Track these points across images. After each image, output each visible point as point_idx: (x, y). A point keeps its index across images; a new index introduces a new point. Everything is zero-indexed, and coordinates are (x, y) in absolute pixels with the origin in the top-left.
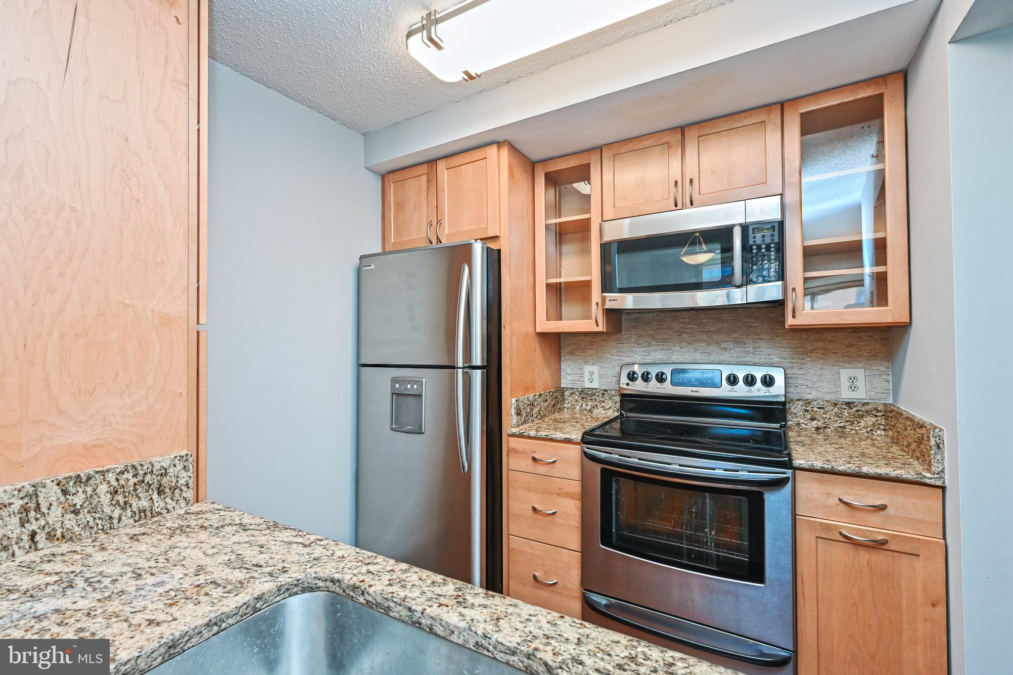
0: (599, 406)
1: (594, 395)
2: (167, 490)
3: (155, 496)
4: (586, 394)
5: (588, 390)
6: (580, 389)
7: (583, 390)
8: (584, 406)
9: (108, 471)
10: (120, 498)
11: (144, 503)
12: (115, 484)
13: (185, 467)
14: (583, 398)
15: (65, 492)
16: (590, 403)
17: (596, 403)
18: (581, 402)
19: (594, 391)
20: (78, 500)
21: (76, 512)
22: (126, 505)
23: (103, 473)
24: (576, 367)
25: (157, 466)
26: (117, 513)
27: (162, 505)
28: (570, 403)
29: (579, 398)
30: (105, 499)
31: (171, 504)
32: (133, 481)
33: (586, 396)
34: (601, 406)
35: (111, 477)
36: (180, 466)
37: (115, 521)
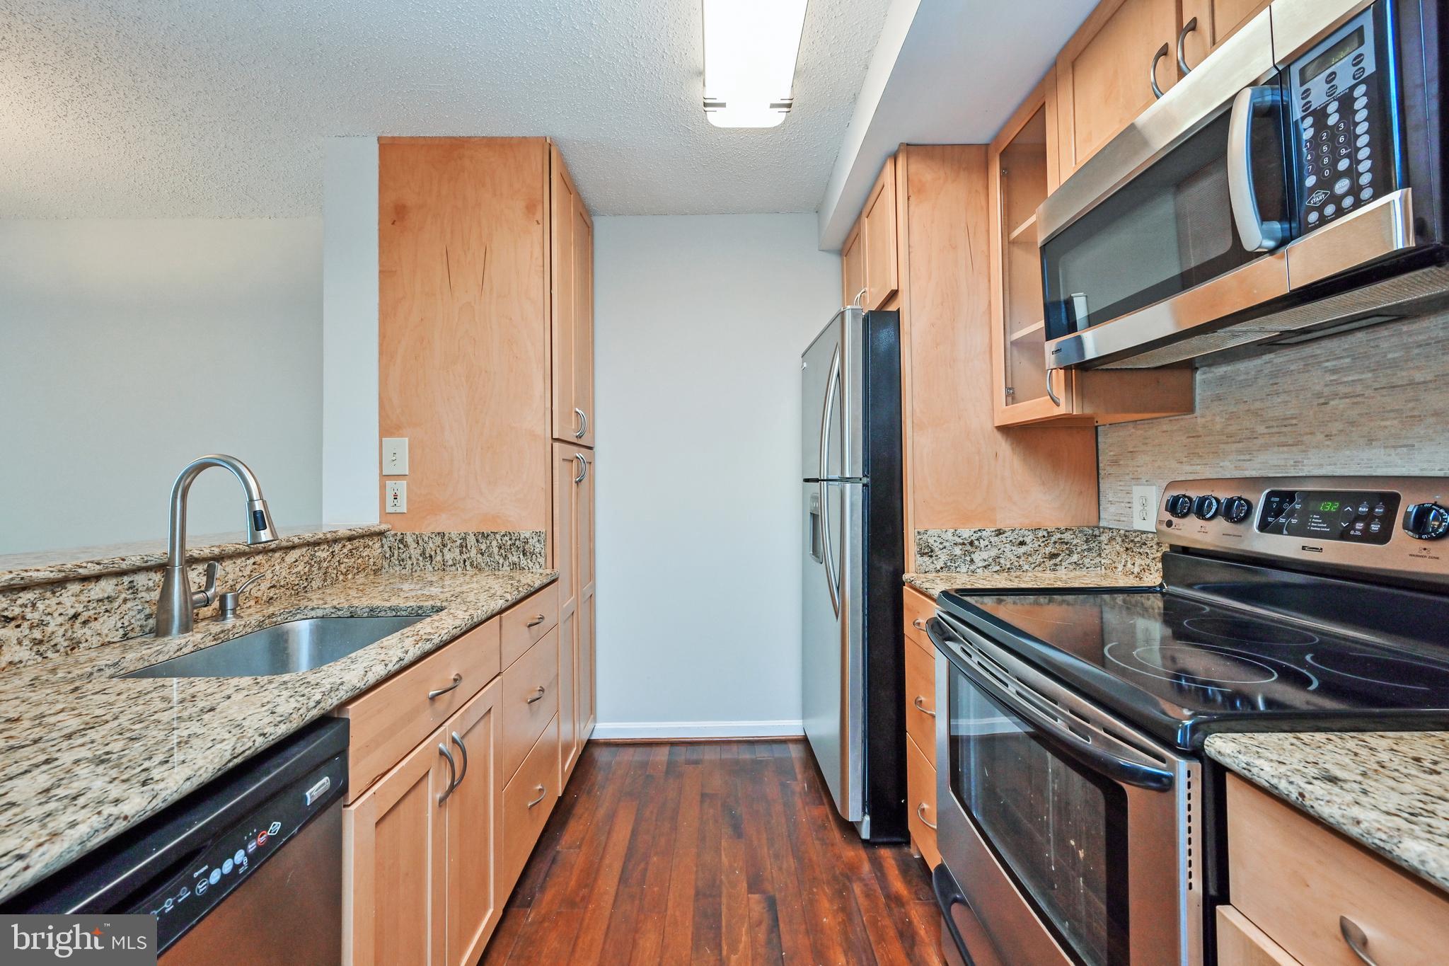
0: (1152, 569)
1: (1145, 544)
2: (528, 554)
3: (521, 556)
4: (1132, 541)
5: (1134, 534)
6: (1122, 532)
7: (1127, 533)
8: (1129, 565)
9: (497, 533)
10: (503, 551)
11: (515, 559)
12: (500, 542)
13: (539, 541)
14: (1127, 549)
15: (478, 541)
16: (1138, 561)
17: (1148, 561)
18: (1124, 556)
19: (1144, 536)
20: (483, 547)
21: (482, 554)
22: (506, 558)
23: (495, 533)
24: (1121, 488)
25: (522, 537)
26: (501, 561)
27: (526, 563)
28: (1109, 557)
29: (1122, 550)
30: (496, 550)
31: (531, 565)
32: (509, 542)
33: (1131, 545)
34: (1156, 568)
35: (498, 537)
36: (536, 539)
37: (501, 566)
